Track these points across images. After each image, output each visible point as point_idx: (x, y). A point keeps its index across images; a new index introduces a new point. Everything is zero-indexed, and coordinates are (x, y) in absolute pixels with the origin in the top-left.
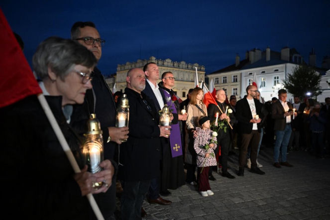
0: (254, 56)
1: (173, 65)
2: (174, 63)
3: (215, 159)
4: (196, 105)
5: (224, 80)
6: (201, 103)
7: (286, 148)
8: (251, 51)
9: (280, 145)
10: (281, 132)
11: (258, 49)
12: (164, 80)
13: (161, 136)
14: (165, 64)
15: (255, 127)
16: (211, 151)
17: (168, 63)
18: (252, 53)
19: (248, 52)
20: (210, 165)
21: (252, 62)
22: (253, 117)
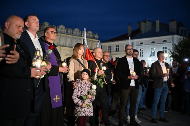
0: (145, 27)
1: (67, 32)
2: (67, 30)
3: (92, 110)
4: (78, 60)
5: (116, 49)
6: (83, 58)
7: (164, 105)
8: (143, 22)
9: (158, 102)
10: (158, 90)
11: (149, 21)
12: (46, 34)
13: (31, 76)
14: (59, 30)
15: (133, 83)
16: (87, 101)
17: (61, 29)
18: (143, 24)
19: (139, 23)
20: (86, 115)
21: (143, 33)
22: (131, 74)
